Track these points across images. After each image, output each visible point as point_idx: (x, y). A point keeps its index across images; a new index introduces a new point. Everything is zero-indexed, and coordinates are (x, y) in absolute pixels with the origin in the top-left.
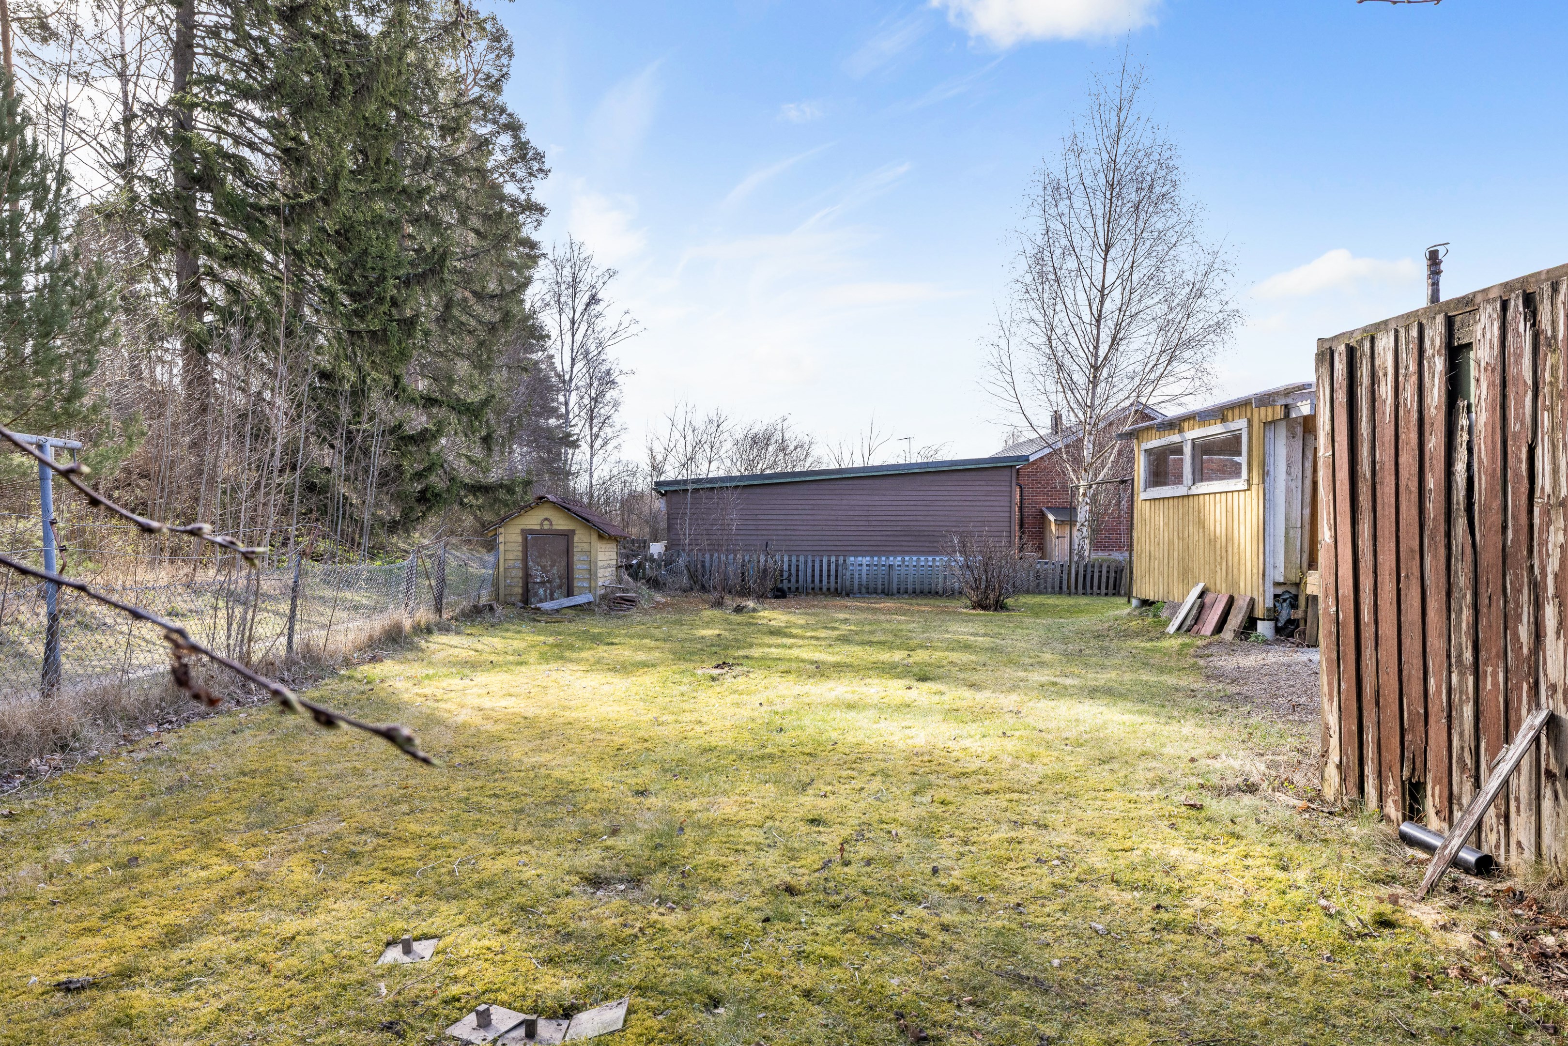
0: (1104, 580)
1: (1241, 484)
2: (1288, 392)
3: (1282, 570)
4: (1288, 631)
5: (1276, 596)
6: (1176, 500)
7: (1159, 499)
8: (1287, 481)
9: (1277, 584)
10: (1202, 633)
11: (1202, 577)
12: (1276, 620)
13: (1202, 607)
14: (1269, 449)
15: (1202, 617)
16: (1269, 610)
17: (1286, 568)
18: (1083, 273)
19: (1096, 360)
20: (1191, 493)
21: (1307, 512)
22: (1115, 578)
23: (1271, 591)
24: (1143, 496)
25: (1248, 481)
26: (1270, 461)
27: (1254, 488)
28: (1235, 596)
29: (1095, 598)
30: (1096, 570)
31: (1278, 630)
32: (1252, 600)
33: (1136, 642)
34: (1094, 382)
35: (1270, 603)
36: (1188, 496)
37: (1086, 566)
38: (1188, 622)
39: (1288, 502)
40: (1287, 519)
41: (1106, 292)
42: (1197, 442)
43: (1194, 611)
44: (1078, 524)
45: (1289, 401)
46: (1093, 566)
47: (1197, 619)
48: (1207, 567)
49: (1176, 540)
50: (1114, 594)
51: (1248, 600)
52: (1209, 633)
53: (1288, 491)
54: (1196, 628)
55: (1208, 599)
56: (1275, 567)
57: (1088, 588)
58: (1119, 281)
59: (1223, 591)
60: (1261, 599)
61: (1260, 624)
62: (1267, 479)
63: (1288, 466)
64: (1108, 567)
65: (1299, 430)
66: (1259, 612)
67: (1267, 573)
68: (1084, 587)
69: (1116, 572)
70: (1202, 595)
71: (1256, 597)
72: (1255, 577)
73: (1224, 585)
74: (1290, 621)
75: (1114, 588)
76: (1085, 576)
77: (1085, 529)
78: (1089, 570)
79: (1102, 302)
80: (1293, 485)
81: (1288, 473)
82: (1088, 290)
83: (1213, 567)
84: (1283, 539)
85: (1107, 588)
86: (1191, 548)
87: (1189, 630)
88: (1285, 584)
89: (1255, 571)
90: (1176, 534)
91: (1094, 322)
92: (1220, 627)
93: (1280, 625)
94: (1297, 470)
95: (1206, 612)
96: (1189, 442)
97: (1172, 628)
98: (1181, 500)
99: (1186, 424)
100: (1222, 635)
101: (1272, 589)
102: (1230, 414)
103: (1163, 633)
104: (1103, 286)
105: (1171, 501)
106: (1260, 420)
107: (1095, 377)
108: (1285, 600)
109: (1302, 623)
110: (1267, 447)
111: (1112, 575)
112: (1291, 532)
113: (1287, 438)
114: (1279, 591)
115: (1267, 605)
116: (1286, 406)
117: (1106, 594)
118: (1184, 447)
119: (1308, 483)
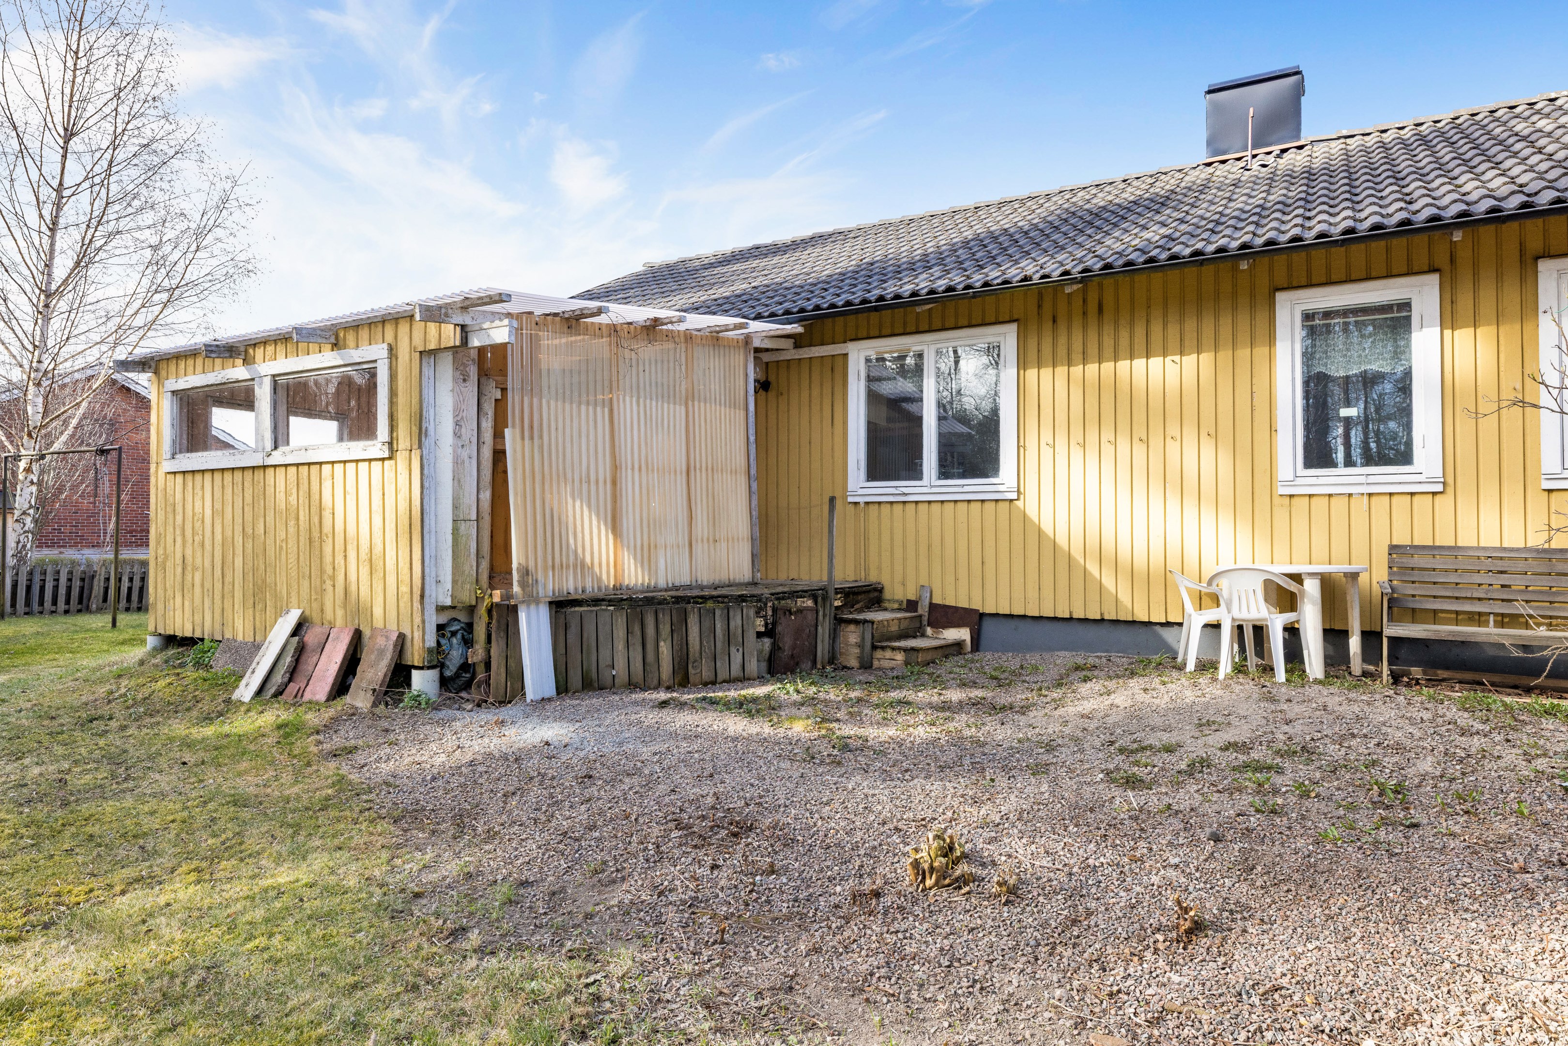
0: (62, 591)
1: (376, 448)
2: (467, 304)
3: (449, 586)
4: (460, 682)
5: (440, 628)
6: (238, 475)
7: (203, 471)
8: (455, 447)
9: (441, 609)
10: (307, 696)
11: (294, 600)
12: (441, 666)
13: (301, 650)
14: (428, 393)
15: (302, 667)
16: (430, 651)
17: (454, 582)
18: (28, 160)
19: (49, 283)
20: (270, 461)
21: (486, 495)
22: (82, 589)
23: (433, 620)
24: (168, 466)
25: (390, 444)
26: (429, 414)
27: (401, 456)
28: (367, 632)
29: (47, 620)
30: (49, 579)
31: (444, 682)
32: (402, 637)
33: (178, 728)
34: (44, 313)
35: (431, 642)
36: (265, 467)
37: (31, 573)
38: (279, 678)
39: (457, 480)
40: (456, 507)
41: (66, 193)
42: (282, 380)
43: (288, 659)
44: (17, 513)
45: (468, 321)
46: (44, 573)
47: (293, 672)
48: (306, 583)
49: (239, 540)
50: (79, 611)
51: (394, 636)
52: (322, 696)
53: (457, 462)
54: (293, 688)
55: (311, 637)
56: (438, 582)
57: (36, 607)
58: (86, 185)
59: (339, 622)
60: (417, 635)
61: (415, 674)
62: (426, 443)
63: (457, 424)
64: (70, 573)
65: (473, 371)
66: (415, 655)
67: (427, 593)
68: (28, 603)
69: (83, 580)
70: (297, 631)
71: (407, 631)
72: (407, 597)
73: (340, 613)
74: (465, 667)
75: (80, 602)
76: (29, 588)
77: (28, 520)
78: (37, 578)
79: (58, 206)
80: (465, 454)
81: (457, 435)
82: (35, 186)
83: (316, 581)
84: (450, 538)
85: (68, 602)
86: (270, 552)
87: (279, 693)
88: (453, 607)
89: (404, 589)
90: (238, 529)
91: (44, 228)
92: (341, 688)
93: (448, 673)
94: (469, 431)
95: (309, 660)
96: (267, 383)
97: (246, 691)
98: (248, 474)
99: (259, 352)
100: (348, 699)
101: (434, 618)
102: (351, 337)
103: (228, 701)
104: (61, 184)
105: (228, 476)
106: (412, 349)
107: (47, 306)
108: (454, 634)
109: (480, 669)
110: (425, 392)
111: (77, 584)
112: (463, 527)
113: (455, 380)
114: (443, 619)
115: (427, 645)
116: (463, 327)
117: (67, 612)
118: (256, 387)
119: (487, 453)
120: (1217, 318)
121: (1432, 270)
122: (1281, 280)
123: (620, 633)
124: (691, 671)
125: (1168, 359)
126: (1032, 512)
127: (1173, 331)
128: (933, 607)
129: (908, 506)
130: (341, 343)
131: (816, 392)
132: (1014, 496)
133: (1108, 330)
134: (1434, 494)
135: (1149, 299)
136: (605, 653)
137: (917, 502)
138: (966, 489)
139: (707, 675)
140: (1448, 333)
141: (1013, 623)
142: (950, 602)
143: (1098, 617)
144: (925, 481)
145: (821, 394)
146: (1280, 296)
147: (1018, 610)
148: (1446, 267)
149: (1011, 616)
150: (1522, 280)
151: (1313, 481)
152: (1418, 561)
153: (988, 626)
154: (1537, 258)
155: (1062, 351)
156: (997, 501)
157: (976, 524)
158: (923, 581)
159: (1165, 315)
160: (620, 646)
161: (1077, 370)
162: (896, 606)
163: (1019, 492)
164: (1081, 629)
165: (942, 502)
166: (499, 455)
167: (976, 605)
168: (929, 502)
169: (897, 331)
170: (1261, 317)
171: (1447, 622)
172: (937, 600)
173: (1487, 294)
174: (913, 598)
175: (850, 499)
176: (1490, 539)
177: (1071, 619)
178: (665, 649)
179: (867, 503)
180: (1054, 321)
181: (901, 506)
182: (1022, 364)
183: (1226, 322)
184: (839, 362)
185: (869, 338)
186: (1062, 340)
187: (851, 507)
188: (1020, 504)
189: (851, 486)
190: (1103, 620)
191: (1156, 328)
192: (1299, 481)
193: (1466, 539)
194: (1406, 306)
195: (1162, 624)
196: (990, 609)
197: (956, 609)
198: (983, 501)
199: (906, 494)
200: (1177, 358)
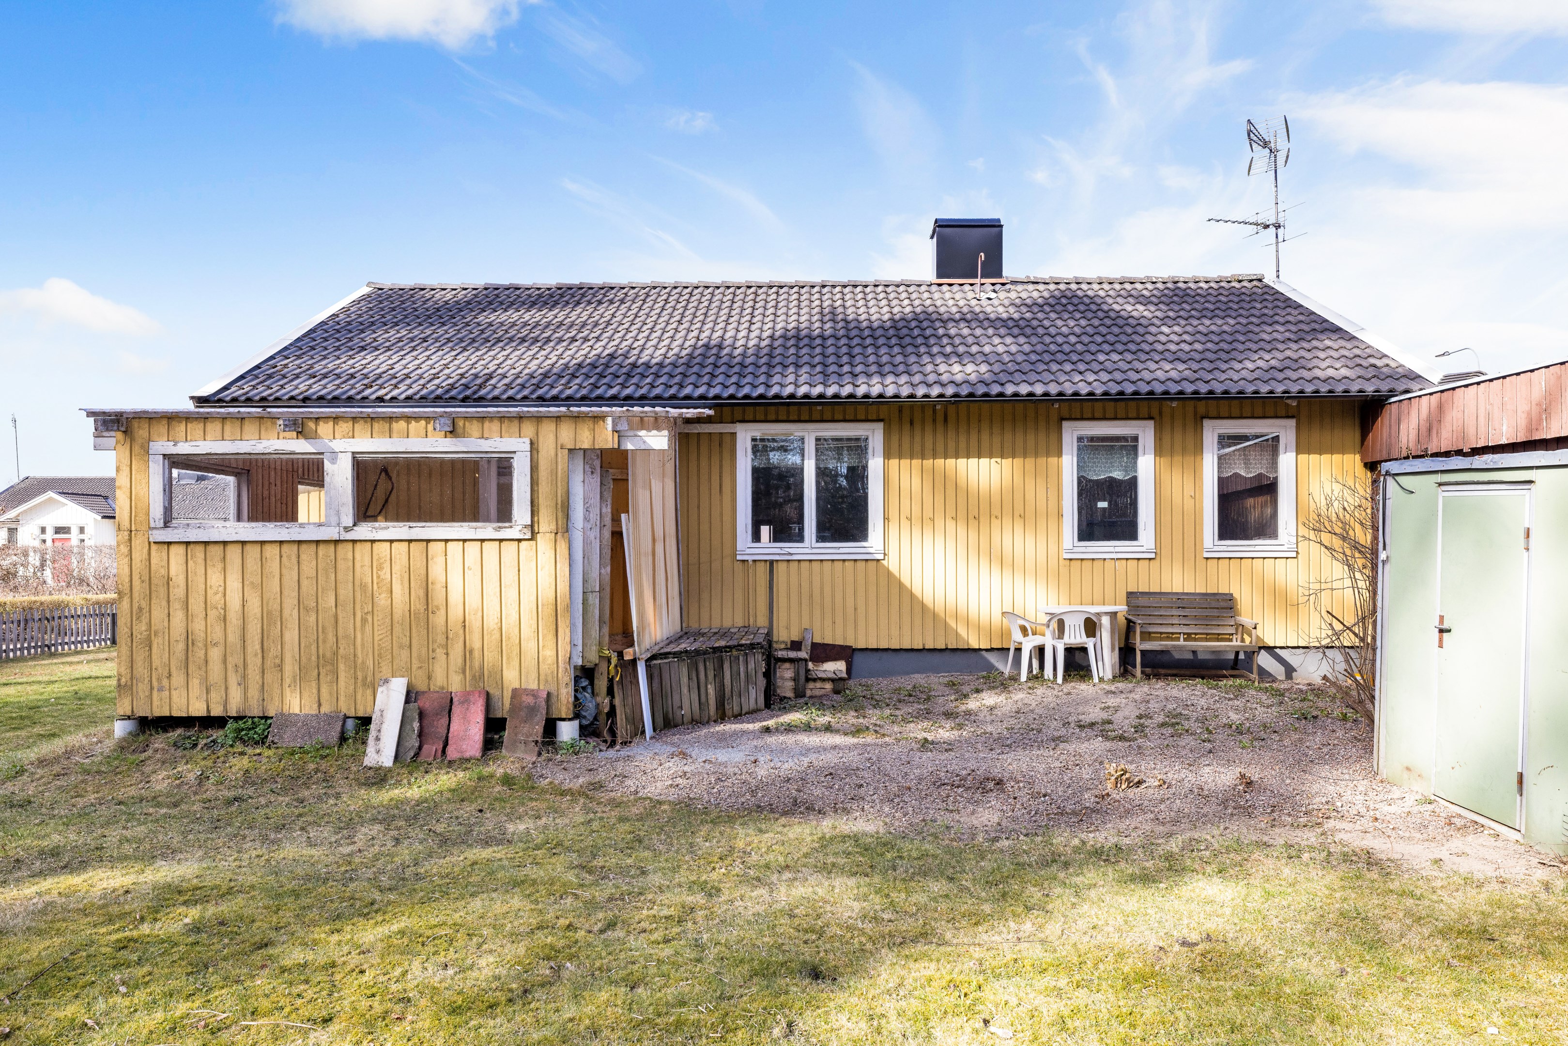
1: (514, 531)
3: (580, 649)
4: (591, 729)
5: (577, 684)
7: (227, 543)
8: (586, 529)
9: (574, 668)
10: (453, 754)
11: (386, 669)
12: (580, 717)
13: (421, 716)
15: (429, 730)
16: (571, 704)
17: (584, 645)
20: (349, 536)
21: (607, 570)
25: (532, 527)
27: (542, 537)
31: (583, 730)
32: (550, 695)
36: (337, 541)
38: (413, 742)
39: (587, 558)
40: (585, 581)
42: (370, 459)
43: (415, 727)
47: (421, 736)
48: (404, 652)
51: (543, 696)
52: (477, 752)
53: (587, 543)
54: (429, 749)
55: (427, 703)
56: (575, 645)
60: (561, 691)
61: (560, 725)
63: (587, 510)
66: (560, 709)
70: (410, 697)
71: (554, 689)
80: (592, 536)
81: (586, 519)
83: (421, 651)
84: (580, 607)
87: (416, 755)
88: (582, 667)
94: (594, 515)
95: (438, 722)
96: (344, 459)
97: (380, 757)
98: (309, 547)
99: (325, 427)
100: (504, 752)
102: (474, 427)
105: (272, 548)
106: (559, 446)
108: (584, 689)
112: (590, 597)
113: (585, 472)
115: (568, 699)
118: (326, 462)
119: (607, 534)
120: (1025, 433)
121: (1150, 418)
122: (1065, 414)
123: (685, 680)
124: (727, 707)
125: (993, 460)
126: (894, 568)
127: (996, 440)
128: (814, 645)
129: (791, 564)
130: (460, 430)
131: (704, 463)
132: (881, 557)
133: (951, 434)
134: (1150, 559)
135: (980, 415)
136: (676, 697)
137: (799, 561)
138: (842, 551)
139: (736, 709)
140: (1158, 458)
141: (879, 654)
142: (828, 640)
143: (944, 647)
144: (807, 543)
145: (710, 465)
146: (1066, 424)
147: (884, 645)
148: (1158, 418)
149: (877, 650)
150: (1195, 430)
151: (1083, 550)
152: (1142, 601)
153: (858, 658)
154: (1203, 418)
155: (917, 447)
156: (867, 560)
157: (850, 578)
158: (806, 624)
159: (991, 428)
160: (685, 690)
161: (928, 463)
162: (783, 646)
163: (885, 554)
164: (929, 657)
165: (822, 561)
166: (617, 535)
167: (850, 642)
168: (810, 561)
169: (780, 418)
170: (1053, 437)
171: (1155, 639)
172: (817, 640)
173: (1178, 437)
174: (796, 639)
175: (739, 557)
176: (1177, 589)
177: (923, 650)
178: (711, 689)
179: (754, 561)
180: (912, 423)
181: (785, 564)
182: (887, 455)
183: (1031, 438)
184: (727, 439)
185: (755, 421)
186: (918, 439)
187: (740, 565)
188: (885, 563)
189: (740, 546)
190: (947, 649)
191: (985, 436)
192: (1076, 550)
193: (1166, 589)
194: (1136, 439)
195: (987, 650)
196: (861, 645)
197: (834, 646)
198: (855, 560)
199: (791, 554)
200: (999, 460)
